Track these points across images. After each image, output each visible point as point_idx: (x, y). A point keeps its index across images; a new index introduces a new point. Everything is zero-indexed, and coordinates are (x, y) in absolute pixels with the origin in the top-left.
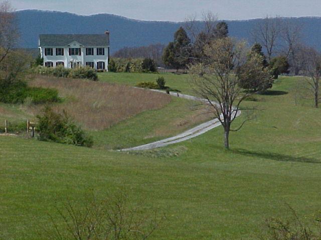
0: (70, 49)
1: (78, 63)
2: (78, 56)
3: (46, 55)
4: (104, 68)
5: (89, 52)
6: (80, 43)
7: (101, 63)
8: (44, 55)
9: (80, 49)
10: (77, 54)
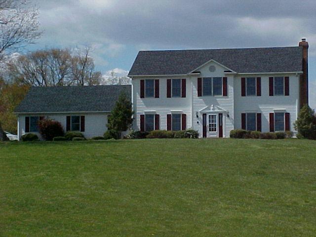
0: (199, 80)
1: (220, 115)
2: (220, 99)
3: (142, 96)
4: (288, 128)
5: (250, 88)
6: (226, 64)
7: (279, 114)
8: (138, 96)
9: (225, 79)
10: (217, 92)
